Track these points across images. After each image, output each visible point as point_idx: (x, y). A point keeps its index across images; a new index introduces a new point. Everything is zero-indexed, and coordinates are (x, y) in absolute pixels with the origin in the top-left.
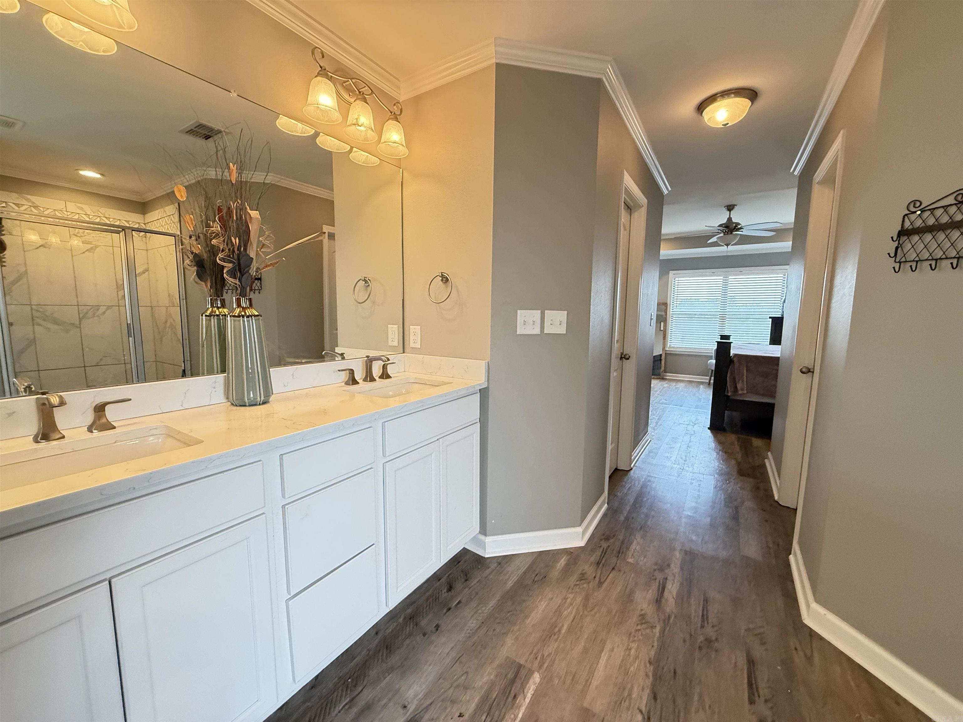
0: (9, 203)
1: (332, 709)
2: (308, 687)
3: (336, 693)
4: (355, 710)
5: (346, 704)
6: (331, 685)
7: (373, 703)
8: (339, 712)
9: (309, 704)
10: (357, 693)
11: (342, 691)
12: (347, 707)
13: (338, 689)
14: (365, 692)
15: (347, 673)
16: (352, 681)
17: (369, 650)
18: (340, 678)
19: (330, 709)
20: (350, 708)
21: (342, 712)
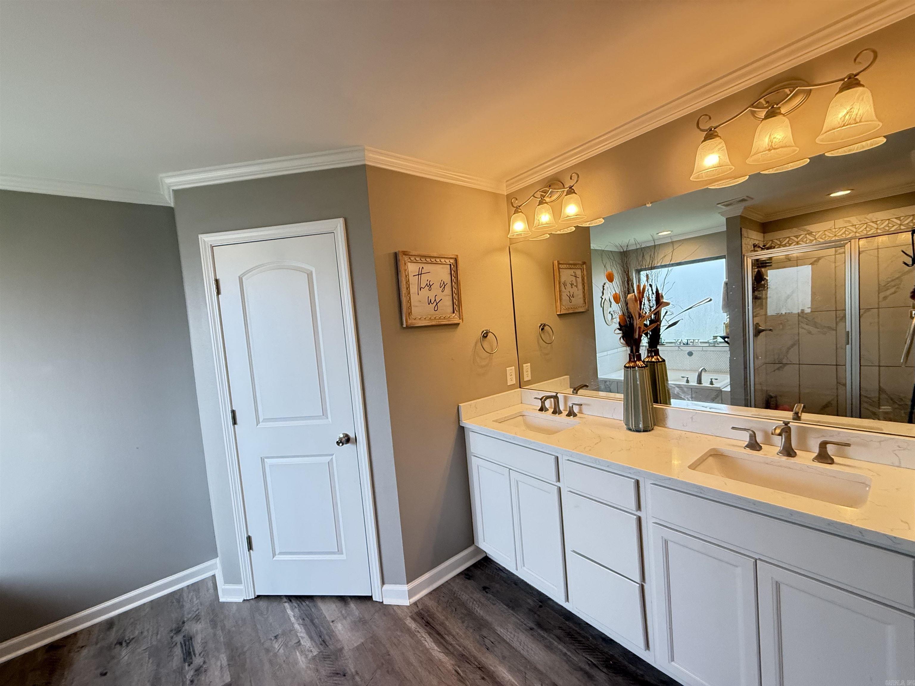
0: (791, 237)
1: (587, 653)
2: (603, 636)
3: (599, 654)
4: (587, 668)
5: (591, 661)
6: (606, 650)
7: (594, 681)
8: (586, 658)
9: (591, 639)
10: (601, 668)
11: (602, 658)
12: (590, 662)
13: (603, 655)
14: (603, 674)
15: (618, 660)
16: (610, 664)
17: (642, 676)
18: (612, 656)
19: (587, 652)
20: (589, 664)
21: (586, 660)
